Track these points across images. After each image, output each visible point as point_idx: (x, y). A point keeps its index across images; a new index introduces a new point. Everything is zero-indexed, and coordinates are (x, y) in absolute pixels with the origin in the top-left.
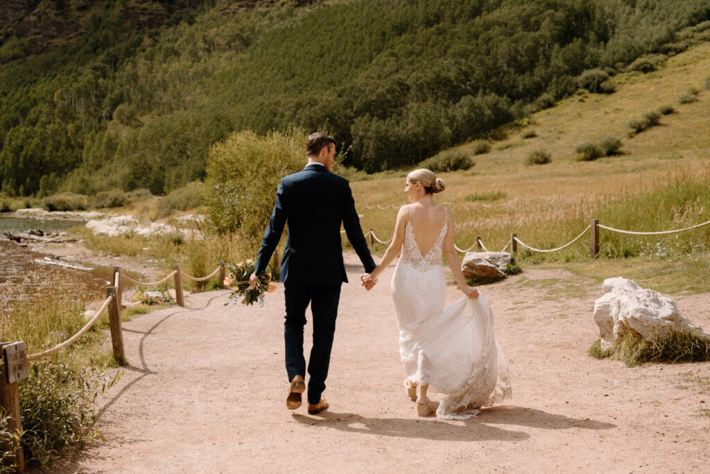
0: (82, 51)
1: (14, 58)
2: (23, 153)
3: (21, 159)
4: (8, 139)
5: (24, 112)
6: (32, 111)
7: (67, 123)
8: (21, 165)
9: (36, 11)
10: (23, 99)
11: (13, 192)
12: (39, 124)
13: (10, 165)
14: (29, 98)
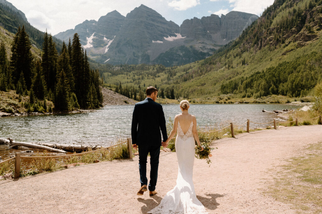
0: (318, 44)
1: (292, 50)
2: (295, 83)
3: (294, 84)
4: (289, 78)
5: (295, 69)
6: (298, 68)
7: (311, 71)
8: (294, 87)
9: (300, 33)
10: (295, 64)
11: (291, 96)
12: (300, 72)
13: (290, 87)
14: (297, 63)
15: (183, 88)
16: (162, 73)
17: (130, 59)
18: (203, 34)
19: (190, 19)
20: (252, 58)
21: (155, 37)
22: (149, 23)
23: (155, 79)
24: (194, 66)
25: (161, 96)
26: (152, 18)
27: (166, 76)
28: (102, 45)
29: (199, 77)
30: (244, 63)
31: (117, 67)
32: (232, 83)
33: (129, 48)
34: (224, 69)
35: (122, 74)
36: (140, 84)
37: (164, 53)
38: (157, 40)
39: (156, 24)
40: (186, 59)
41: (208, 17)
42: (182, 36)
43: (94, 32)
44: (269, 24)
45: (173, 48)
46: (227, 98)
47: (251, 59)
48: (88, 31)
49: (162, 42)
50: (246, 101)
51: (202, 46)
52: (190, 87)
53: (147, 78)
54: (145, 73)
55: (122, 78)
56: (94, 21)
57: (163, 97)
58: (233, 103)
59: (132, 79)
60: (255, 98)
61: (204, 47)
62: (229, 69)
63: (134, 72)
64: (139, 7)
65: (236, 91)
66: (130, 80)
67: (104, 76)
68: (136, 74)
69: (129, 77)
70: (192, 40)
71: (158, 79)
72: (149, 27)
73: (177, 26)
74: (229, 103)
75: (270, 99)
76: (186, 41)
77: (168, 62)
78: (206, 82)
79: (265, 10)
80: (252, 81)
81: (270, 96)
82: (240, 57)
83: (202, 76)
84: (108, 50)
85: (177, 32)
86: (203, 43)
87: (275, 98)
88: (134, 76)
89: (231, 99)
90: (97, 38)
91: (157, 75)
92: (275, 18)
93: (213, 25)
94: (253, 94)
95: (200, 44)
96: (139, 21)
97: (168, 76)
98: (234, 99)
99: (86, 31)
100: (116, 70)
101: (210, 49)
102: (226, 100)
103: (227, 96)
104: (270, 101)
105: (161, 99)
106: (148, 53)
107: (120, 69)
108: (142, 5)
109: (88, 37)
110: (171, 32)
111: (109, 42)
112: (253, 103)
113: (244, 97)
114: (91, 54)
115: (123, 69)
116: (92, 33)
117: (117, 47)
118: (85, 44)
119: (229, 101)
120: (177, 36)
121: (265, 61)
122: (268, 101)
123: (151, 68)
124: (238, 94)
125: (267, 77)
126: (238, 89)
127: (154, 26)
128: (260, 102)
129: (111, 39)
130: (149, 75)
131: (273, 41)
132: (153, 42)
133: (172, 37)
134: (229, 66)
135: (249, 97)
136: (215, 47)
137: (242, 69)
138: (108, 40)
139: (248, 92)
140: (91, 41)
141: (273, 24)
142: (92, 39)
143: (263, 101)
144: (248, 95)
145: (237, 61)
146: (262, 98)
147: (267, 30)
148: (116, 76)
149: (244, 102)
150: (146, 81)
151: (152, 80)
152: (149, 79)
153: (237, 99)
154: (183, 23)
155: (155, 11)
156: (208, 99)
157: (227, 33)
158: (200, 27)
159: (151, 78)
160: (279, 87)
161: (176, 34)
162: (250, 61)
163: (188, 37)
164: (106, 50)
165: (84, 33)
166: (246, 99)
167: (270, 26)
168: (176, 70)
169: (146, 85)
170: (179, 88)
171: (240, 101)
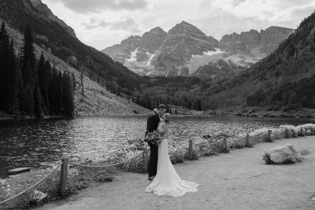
15: (213, 100)
16: (196, 85)
17: (170, 72)
18: (242, 48)
19: (229, 35)
20: (286, 69)
21: (194, 51)
22: (190, 39)
23: (188, 91)
24: (229, 79)
25: (188, 108)
26: (193, 33)
27: (199, 88)
28: (145, 59)
29: (231, 89)
30: (277, 75)
31: (154, 79)
32: (259, 95)
33: (170, 61)
34: (257, 81)
35: (157, 85)
36: (174, 95)
37: (203, 66)
38: (196, 54)
39: (196, 39)
40: (224, 72)
41: (247, 32)
42: (222, 51)
43: (138, 47)
44: (306, 34)
45: (211, 62)
46: (251, 111)
47: (285, 71)
48: (132, 46)
49: (201, 56)
50: (273, 114)
51: (240, 60)
52: (220, 99)
53: (181, 90)
54: (180, 85)
55: (157, 89)
56: (138, 37)
57: (190, 109)
58: (257, 116)
59: (167, 90)
60: (283, 112)
61: (242, 61)
62: (262, 81)
63: (169, 84)
64: (181, 23)
65: (262, 103)
66: (165, 91)
67: (140, 87)
68: (171, 86)
69: (163, 88)
70: (231, 55)
71: (191, 91)
72: (189, 41)
73: (216, 41)
74: (252, 116)
75: (300, 113)
76: (225, 56)
77: (207, 75)
78: (236, 94)
79: (302, 22)
80: (281, 92)
81: (301, 110)
82: (274, 69)
83: (233, 88)
84: (150, 64)
85: (217, 46)
86: (241, 57)
87: (306, 112)
88: (169, 88)
89: (256, 111)
90: (141, 52)
91: (192, 87)
92: (313, 29)
93: (252, 40)
94: (281, 107)
95: (238, 58)
96: (180, 37)
97: (202, 88)
98: (259, 112)
99: (131, 46)
100: (153, 81)
101: (248, 63)
102: (250, 113)
103: (252, 109)
104: (300, 115)
105: (187, 110)
106: (187, 66)
107: (156, 81)
108: (183, 22)
109: (132, 51)
110: (211, 47)
111: (151, 56)
112: (279, 117)
113: (271, 110)
114: (134, 67)
115: (160, 80)
116: (137, 48)
117: (158, 60)
118: (129, 58)
119: (253, 114)
120: (217, 50)
121: (300, 73)
122: (298, 115)
123: (186, 80)
124: (265, 107)
125: (298, 88)
126: (265, 101)
127: (194, 42)
128: (288, 115)
129: (153, 53)
130: (183, 87)
131: (309, 52)
132: (193, 56)
133: (211, 51)
134: (262, 78)
135: (276, 110)
136: (253, 61)
137: (275, 81)
138: (151, 54)
139: (276, 104)
140: (135, 55)
141: (310, 34)
142: (136, 53)
143: (291, 115)
144: (276, 108)
145: (271, 73)
146: (291, 112)
147: (303, 41)
148: (152, 87)
149: (270, 115)
150: (180, 93)
151: (185, 91)
152: (184, 90)
153: (262, 112)
154: (223, 38)
155: (195, 27)
156: (231, 111)
157: (266, 48)
158: (239, 42)
159: (185, 90)
160: (312, 99)
161: (215, 49)
162: (284, 73)
163: (227, 51)
164: (149, 64)
165: (129, 48)
166: (272, 113)
167: (307, 36)
168: (210, 82)
169: (179, 97)
170: (209, 100)
171: (265, 114)
